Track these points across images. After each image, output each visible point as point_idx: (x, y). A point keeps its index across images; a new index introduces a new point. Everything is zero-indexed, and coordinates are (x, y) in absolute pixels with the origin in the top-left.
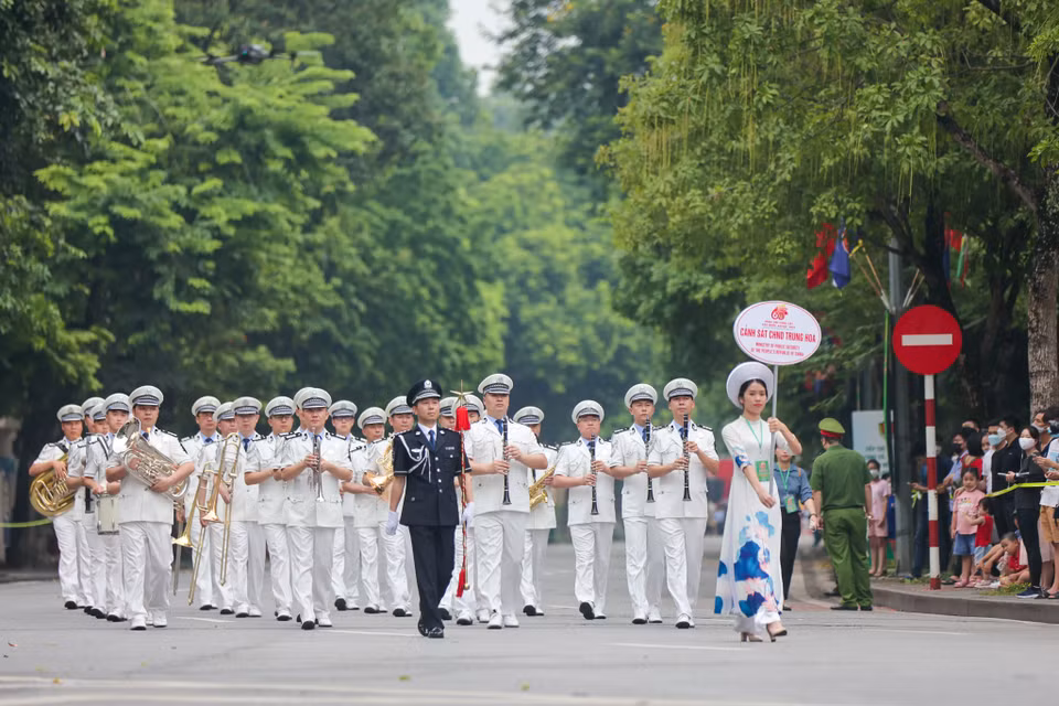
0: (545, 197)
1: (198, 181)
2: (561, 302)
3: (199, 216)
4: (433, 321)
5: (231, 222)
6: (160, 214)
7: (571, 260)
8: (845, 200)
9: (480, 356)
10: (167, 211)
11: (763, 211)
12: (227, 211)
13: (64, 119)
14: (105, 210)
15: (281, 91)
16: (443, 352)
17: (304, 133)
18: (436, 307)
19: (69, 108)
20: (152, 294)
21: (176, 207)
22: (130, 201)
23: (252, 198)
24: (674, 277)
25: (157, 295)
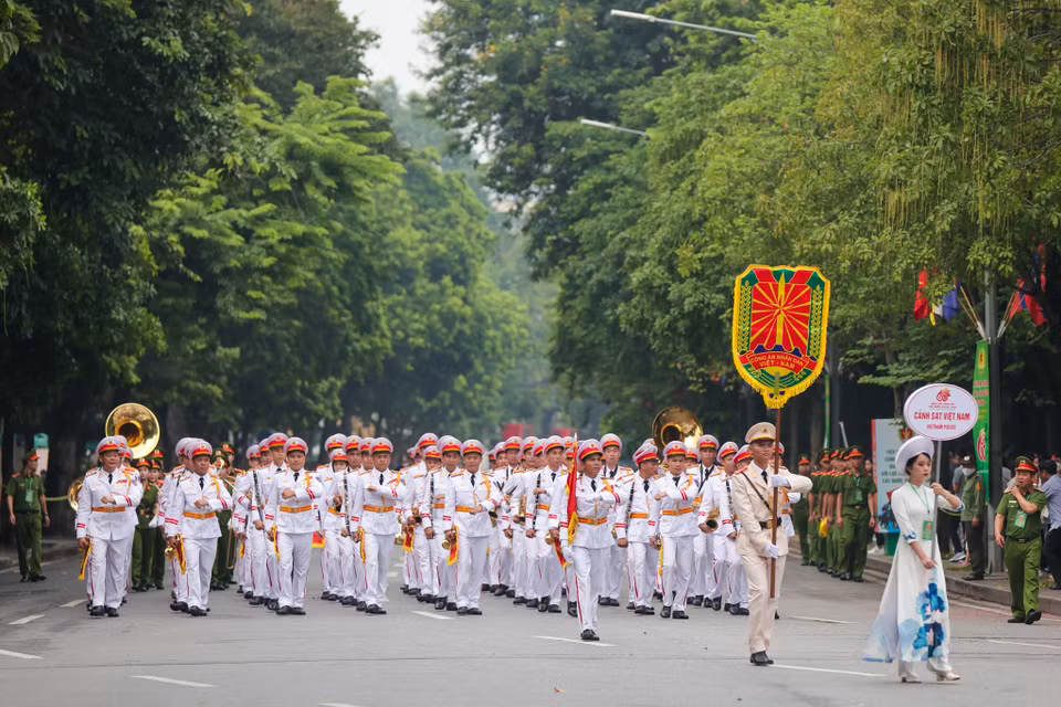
0: (397, 202)
1: (253, 205)
2: (411, 293)
3: (254, 235)
4: (341, 314)
5: (282, 241)
6: (222, 234)
7: (420, 257)
8: (998, 249)
9: (371, 343)
10: (229, 232)
11: (922, 257)
12: (279, 231)
13: (228, 159)
14: (176, 230)
15: (325, 128)
16: (347, 341)
17: (344, 165)
18: (343, 302)
19: (232, 149)
20: (214, 303)
21: (235, 227)
22: (197, 222)
23: (301, 221)
24: (690, 296)
25: (219, 303)
